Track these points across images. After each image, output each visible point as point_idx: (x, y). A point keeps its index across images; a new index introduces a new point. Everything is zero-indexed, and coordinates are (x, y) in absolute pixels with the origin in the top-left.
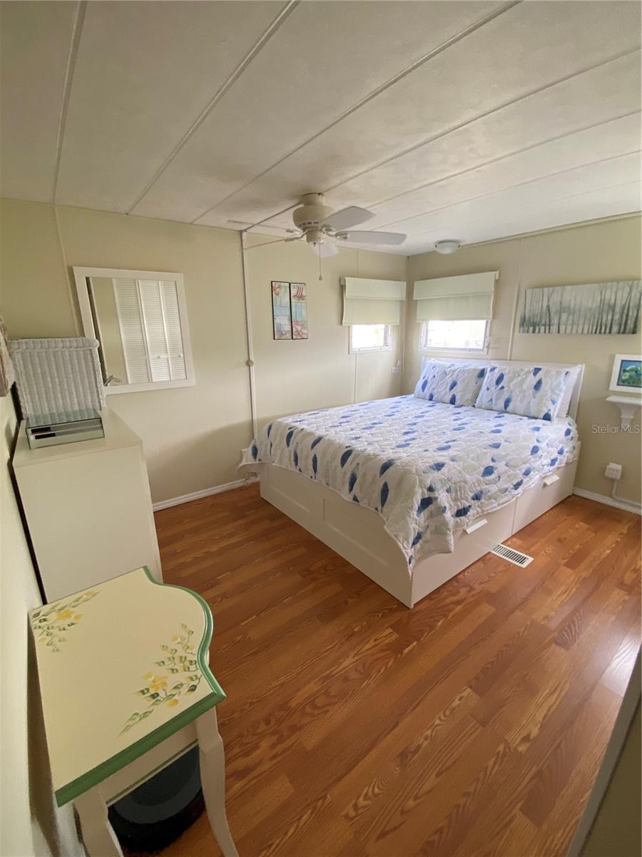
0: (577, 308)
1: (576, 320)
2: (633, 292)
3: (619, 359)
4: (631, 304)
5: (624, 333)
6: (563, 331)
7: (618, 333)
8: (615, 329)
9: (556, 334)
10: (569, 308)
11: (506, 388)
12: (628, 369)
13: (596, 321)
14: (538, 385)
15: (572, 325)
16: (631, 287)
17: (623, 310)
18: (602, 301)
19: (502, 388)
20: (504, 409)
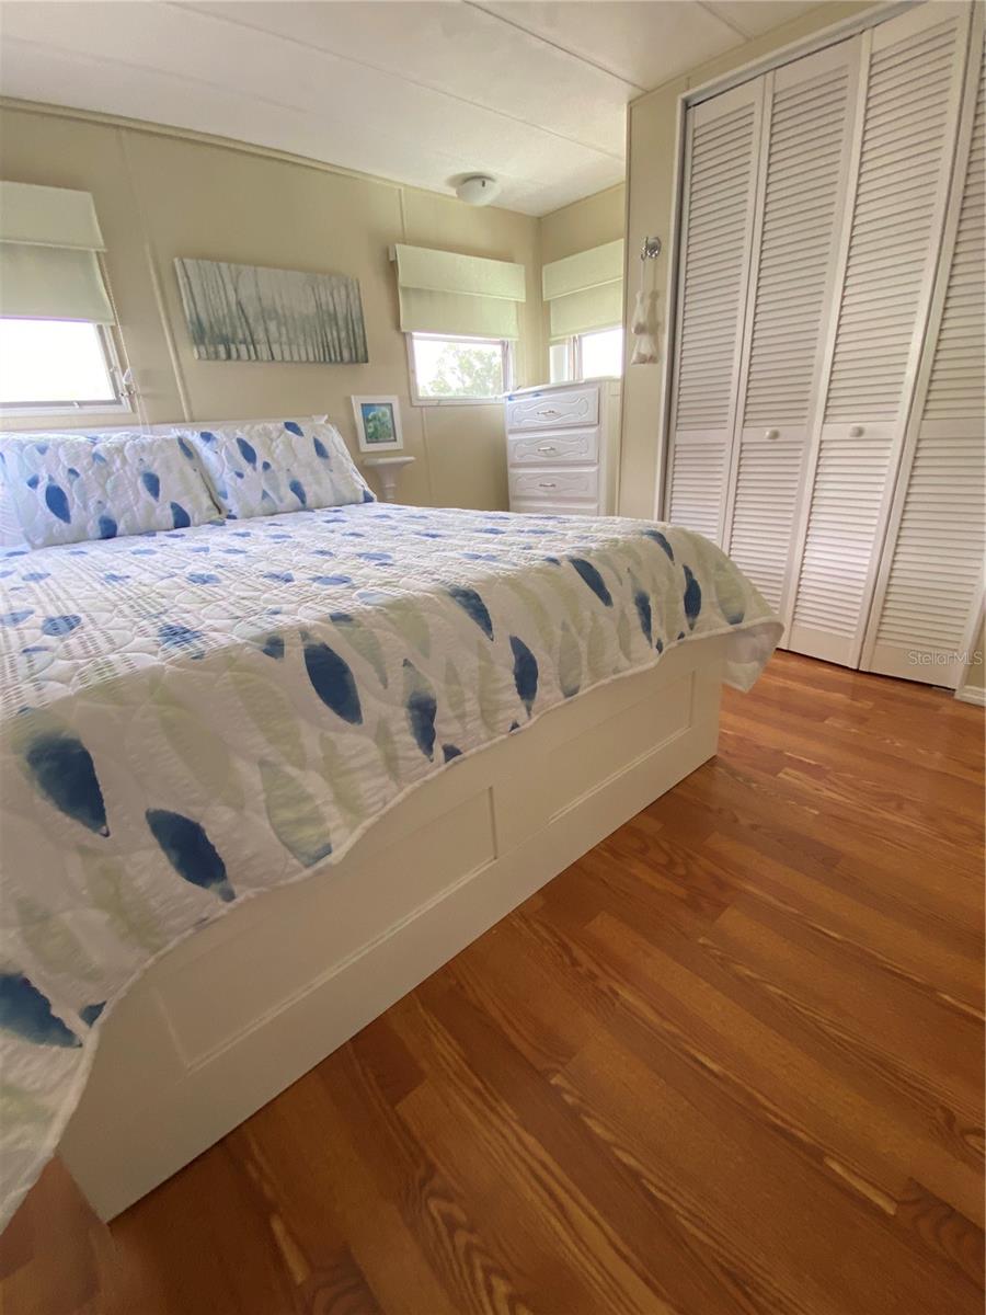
0: (288, 314)
1: (292, 336)
2: (352, 296)
3: (357, 402)
4: (354, 315)
5: (357, 361)
6: (278, 357)
7: (351, 362)
8: (346, 354)
9: (268, 361)
10: (276, 312)
11: (273, 466)
12: (370, 417)
13: (320, 340)
14: (320, 450)
15: (290, 345)
16: (346, 287)
17: (347, 325)
18: (319, 306)
19: (266, 466)
20: (300, 504)
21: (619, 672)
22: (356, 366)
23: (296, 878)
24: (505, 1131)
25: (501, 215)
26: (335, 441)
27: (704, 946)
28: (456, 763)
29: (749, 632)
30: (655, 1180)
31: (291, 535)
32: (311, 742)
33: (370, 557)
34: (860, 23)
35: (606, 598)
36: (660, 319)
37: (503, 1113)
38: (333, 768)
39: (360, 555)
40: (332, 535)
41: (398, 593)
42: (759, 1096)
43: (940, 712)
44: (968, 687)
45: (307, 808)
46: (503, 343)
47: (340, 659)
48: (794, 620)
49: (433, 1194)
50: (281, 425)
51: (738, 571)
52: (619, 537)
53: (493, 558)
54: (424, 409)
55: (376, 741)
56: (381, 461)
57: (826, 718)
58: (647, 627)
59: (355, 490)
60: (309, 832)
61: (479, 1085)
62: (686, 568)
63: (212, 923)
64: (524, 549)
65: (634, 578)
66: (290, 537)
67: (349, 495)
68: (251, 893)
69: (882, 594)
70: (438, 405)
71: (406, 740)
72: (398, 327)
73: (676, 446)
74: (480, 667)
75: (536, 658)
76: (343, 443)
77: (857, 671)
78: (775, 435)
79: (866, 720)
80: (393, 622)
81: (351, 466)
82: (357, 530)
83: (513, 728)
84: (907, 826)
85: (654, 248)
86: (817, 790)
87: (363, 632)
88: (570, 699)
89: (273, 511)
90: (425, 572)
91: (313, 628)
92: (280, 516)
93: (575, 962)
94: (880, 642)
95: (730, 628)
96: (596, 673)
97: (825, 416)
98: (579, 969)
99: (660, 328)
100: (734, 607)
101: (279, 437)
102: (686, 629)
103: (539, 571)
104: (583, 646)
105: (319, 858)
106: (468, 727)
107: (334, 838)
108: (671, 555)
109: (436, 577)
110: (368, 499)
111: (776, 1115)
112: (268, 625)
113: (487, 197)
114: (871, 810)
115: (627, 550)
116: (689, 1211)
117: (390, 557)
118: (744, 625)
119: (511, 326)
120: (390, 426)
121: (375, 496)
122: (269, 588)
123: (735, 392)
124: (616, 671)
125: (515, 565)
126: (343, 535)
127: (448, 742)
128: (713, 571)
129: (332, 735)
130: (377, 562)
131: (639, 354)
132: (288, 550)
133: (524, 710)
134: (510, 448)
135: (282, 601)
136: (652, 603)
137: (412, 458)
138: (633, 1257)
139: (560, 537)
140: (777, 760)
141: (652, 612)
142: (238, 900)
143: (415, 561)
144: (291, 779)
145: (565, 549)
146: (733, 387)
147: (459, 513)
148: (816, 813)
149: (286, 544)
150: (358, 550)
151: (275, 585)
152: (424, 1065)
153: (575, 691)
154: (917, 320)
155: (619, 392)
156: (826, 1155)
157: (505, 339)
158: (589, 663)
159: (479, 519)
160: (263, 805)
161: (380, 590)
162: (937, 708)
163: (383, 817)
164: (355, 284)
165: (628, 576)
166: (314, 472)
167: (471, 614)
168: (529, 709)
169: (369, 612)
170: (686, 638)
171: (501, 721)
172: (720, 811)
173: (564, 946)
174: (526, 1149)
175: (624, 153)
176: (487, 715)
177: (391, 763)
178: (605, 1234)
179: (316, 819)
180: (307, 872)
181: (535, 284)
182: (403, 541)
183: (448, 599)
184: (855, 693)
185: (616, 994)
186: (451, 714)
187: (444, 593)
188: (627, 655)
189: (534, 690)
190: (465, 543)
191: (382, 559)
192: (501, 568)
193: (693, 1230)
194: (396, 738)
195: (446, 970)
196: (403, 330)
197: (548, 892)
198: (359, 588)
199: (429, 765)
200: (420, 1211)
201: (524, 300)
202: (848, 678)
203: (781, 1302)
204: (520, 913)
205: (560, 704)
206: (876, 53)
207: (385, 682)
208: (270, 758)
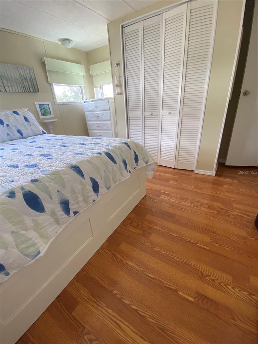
1: (12, 84)
2: (31, 72)
3: (37, 104)
4: (33, 78)
5: (35, 92)
6: (8, 91)
7: (33, 92)
8: (31, 90)
9: (4, 92)
10: (5, 77)
11: (10, 125)
12: (42, 108)
13: (22, 86)
14: (26, 119)
15: (12, 87)
16: (29, 70)
17: (31, 81)
18: (20, 75)
19: (8, 125)
20: (21, 137)
21: (121, 180)
22: (34, 93)
23: (30, 263)
24: (103, 310)
25: (76, 50)
26: (31, 117)
27: (147, 245)
28: (78, 215)
29: (150, 165)
30: (141, 310)
31: (18, 148)
32: (28, 221)
33: (45, 156)
34: (162, 11)
35: (115, 162)
36: (122, 83)
37: (102, 306)
38: (37, 227)
39: (41, 155)
40: (32, 148)
41: (53, 169)
42: (163, 280)
43: (192, 176)
44: (197, 170)
45: (30, 242)
46: (81, 87)
47: (35, 194)
48: (160, 158)
49: (85, 334)
50: (12, 112)
51: (146, 150)
52: (117, 145)
53: (82, 154)
54: (59, 106)
55: (51, 216)
56: (47, 121)
57: (169, 181)
58: (126, 168)
59: (40, 131)
60: (32, 249)
61: (94, 299)
62: (134, 151)
63: (3, 283)
64: (92, 150)
65: (121, 156)
66: (18, 149)
67: (37, 133)
68: (14, 271)
69: (178, 150)
70: (64, 105)
71: (61, 213)
72: (48, 82)
73: (129, 116)
74: (81, 188)
75: (98, 182)
76: (34, 117)
77: (174, 168)
78: (152, 114)
79: (177, 180)
80: (52, 179)
81: (37, 123)
82: (40, 145)
83: (93, 202)
84: (188, 205)
85: (118, 64)
86: (169, 199)
87: (43, 184)
88: (109, 190)
89: (12, 139)
90: (62, 161)
91: (25, 186)
92: (14, 141)
93: (117, 258)
94: (179, 161)
95: (146, 165)
96: (115, 182)
97: (162, 109)
98: (118, 260)
99: (122, 86)
100: (146, 160)
101: (11, 116)
102: (136, 166)
103: (96, 157)
104: (111, 176)
105: (36, 256)
106: (80, 205)
107: (40, 249)
108: (130, 149)
109: (65, 162)
110: (44, 133)
111: (167, 284)
112: (10, 186)
113: (71, 45)
114: (180, 202)
115: (119, 148)
116: (149, 315)
117: (50, 155)
118: (148, 164)
119: (82, 82)
120: (49, 111)
121: (46, 132)
122: (10, 171)
123: (142, 103)
124: (120, 180)
125: (89, 156)
126: (36, 147)
127: (74, 210)
128: (141, 151)
129: (36, 218)
130: (47, 157)
131: (117, 92)
132: (17, 155)
133: (96, 196)
134: (86, 116)
135: (14, 176)
136: (127, 162)
137: (57, 120)
138: (138, 333)
139: (101, 145)
140: (160, 193)
141: (127, 164)
142: (11, 274)
143: (59, 156)
144: (23, 235)
145: (102, 149)
146: (141, 102)
147: (72, 137)
148: (169, 205)
149: (16, 152)
150: (41, 153)
151: (12, 169)
152: (79, 299)
153: (110, 188)
154: (180, 84)
155: (113, 101)
156: (179, 291)
157: (81, 86)
158: (112, 179)
159: (79, 139)
160: (15, 245)
161: (48, 169)
162: (191, 175)
163: (56, 237)
164: (32, 69)
165: (120, 155)
166: (25, 126)
167: (77, 173)
168: (97, 195)
169: (44, 177)
170: (136, 168)
171: (90, 201)
172: (148, 209)
173: (114, 254)
174: (109, 313)
175: (107, 37)
176: (85, 200)
177: (57, 221)
178: (131, 329)
179: (34, 244)
180: (34, 261)
181: (88, 71)
182: (55, 149)
183: (69, 169)
184: (175, 174)
185: (128, 264)
186: (74, 202)
187: (68, 167)
188: (122, 176)
189: (98, 190)
190: (75, 148)
191: (48, 156)
192: (85, 157)
193: (151, 320)
194: (57, 214)
195: (82, 270)
196: (49, 83)
197: (108, 240)
198: (41, 168)
199: (69, 218)
200: (82, 340)
201: (85, 75)
202: (173, 170)
203: (172, 331)
204: (102, 248)
205: (106, 191)
206: (167, 19)
207: (51, 198)
208: (15, 230)
